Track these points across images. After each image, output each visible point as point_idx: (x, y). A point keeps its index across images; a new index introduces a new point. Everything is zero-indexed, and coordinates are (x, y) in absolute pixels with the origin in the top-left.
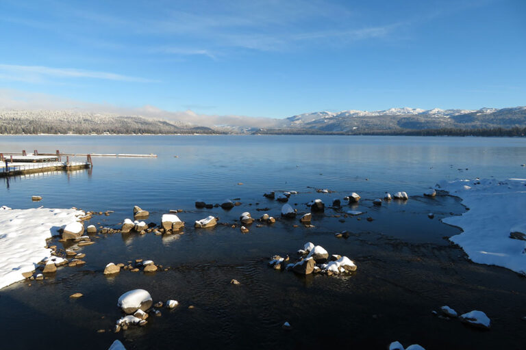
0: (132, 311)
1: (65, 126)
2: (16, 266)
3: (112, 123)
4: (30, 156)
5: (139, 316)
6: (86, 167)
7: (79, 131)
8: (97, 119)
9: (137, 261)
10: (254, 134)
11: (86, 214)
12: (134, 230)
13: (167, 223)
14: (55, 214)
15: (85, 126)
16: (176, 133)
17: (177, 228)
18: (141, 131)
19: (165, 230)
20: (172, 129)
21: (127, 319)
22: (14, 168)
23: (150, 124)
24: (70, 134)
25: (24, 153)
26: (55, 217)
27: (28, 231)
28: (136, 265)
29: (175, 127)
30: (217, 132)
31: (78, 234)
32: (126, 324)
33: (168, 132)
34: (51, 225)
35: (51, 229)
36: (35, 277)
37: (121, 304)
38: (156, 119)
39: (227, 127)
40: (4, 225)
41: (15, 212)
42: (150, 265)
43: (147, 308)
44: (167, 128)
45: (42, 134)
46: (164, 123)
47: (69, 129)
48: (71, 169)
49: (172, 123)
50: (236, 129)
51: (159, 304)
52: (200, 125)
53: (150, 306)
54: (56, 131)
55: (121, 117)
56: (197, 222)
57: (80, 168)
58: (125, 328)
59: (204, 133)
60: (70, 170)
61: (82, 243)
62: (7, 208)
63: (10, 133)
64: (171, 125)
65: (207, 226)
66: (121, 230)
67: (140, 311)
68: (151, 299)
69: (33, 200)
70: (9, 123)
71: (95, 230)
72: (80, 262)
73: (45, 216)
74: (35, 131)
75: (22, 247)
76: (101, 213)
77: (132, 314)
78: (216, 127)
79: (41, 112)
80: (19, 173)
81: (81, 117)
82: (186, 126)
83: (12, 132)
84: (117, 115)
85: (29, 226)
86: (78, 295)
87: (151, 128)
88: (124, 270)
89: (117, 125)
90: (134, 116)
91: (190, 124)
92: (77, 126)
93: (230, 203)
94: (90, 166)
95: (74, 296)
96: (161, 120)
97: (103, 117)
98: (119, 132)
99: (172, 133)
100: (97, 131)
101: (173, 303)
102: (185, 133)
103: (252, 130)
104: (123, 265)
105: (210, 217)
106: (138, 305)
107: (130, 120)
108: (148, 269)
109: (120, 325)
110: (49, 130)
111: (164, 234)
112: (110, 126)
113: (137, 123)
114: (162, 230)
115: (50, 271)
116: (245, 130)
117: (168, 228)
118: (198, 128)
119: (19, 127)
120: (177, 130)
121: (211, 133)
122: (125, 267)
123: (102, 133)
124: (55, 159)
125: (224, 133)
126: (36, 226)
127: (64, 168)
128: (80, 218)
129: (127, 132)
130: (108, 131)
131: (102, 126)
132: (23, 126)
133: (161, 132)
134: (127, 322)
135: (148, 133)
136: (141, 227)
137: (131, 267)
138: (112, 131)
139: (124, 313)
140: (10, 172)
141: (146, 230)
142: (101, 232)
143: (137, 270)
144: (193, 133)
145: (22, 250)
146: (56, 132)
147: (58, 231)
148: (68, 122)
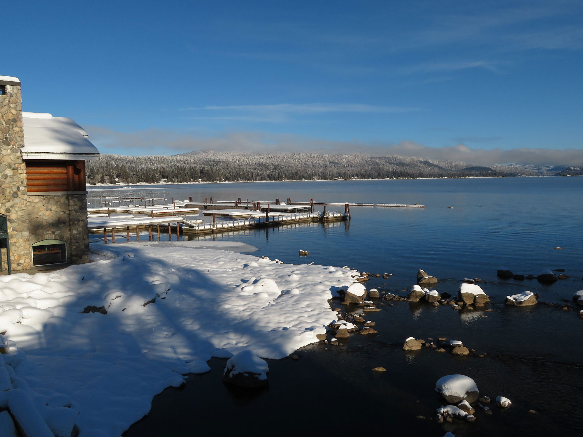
0: (456, 401)
1: (309, 171)
2: (309, 326)
3: (362, 166)
4: (283, 205)
5: (464, 408)
6: (343, 219)
7: (324, 176)
8: (344, 161)
9: (440, 339)
10: (559, 174)
11: (362, 275)
12: (424, 299)
13: (469, 295)
14: (331, 272)
15: (331, 170)
16: (441, 176)
17: (481, 303)
18: (395, 174)
19: (465, 305)
20: (436, 170)
21: (449, 409)
22: (273, 219)
23: (408, 165)
24: (315, 180)
25: (278, 202)
26: (331, 275)
27: (308, 289)
28: (440, 345)
29: (440, 168)
30: (501, 174)
31: (361, 298)
32: (449, 415)
33: (431, 175)
34: (330, 284)
35: (330, 289)
36: (329, 341)
37: (441, 390)
38: (415, 158)
39: (515, 166)
40: (283, 281)
41: (290, 267)
42: (459, 346)
43: (473, 401)
44: (429, 170)
45: (287, 180)
46: (426, 163)
47: (314, 174)
48: (328, 220)
49: (436, 163)
50: (529, 168)
51: (486, 399)
52: (475, 165)
53: (476, 399)
54: (300, 176)
55: (373, 158)
56: (508, 297)
57: (338, 219)
58: (450, 420)
59: (482, 175)
60: (327, 222)
61: (368, 309)
62: (280, 262)
63: (256, 180)
64: (435, 166)
65: (524, 305)
66: (409, 298)
67: (466, 403)
68: (477, 390)
69: (300, 255)
70: (255, 169)
71: (378, 295)
72: (372, 331)
73: (319, 273)
74: (280, 177)
75: (308, 306)
76: (378, 275)
77: (456, 404)
78: (497, 166)
79: (286, 154)
80: (278, 224)
81: (327, 159)
82: (456, 166)
83: (258, 178)
84: (368, 155)
85: (307, 283)
86: (381, 369)
87: (408, 170)
88: (427, 348)
89: (367, 168)
90: (387, 156)
91: (462, 164)
92: (322, 170)
93: (550, 275)
94: (348, 218)
95: (377, 369)
96: (422, 159)
97: (351, 158)
98: (369, 177)
99: (436, 176)
100: (345, 176)
101: (505, 401)
102: (454, 175)
103: (556, 168)
104: (424, 342)
105: (528, 292)
106: (462, 394)
107: (382, 162)
108: (458, 351)
109: (442, 415)
110: (294, 175)
111: (464, 309)
112: (358, 170)
113: (391, 163)
114: (461, 303)
115: (343, 336)
116: (544, 170)
117: (469, 302)
118: (473, 168)
119: (265, 173)
120: (443, 172)
121: (491, 175)
122: (427, 345)
123: (350, 178)
124: (309, 208)
125: (511, 175)
126: (316, 284)
127: (321, 220)
128: (357, 279)
129: (379, 176)
130: (357, 175)
131: (350, 169)
132: (268, 172)
133: (421, 175)
134: (450, 413)
135: (405, 177)
136: (433, 296)
137: (434, 346)
138: (361, 175)
139: (445, 401)
140: (270, 222)
141: (440, 302)
142: (385, 298)
143: (443, 350)
144: (465, 176)
145: (309, 309)
146: (300, 178)
147: (338, 292)
148: (313, 166)
